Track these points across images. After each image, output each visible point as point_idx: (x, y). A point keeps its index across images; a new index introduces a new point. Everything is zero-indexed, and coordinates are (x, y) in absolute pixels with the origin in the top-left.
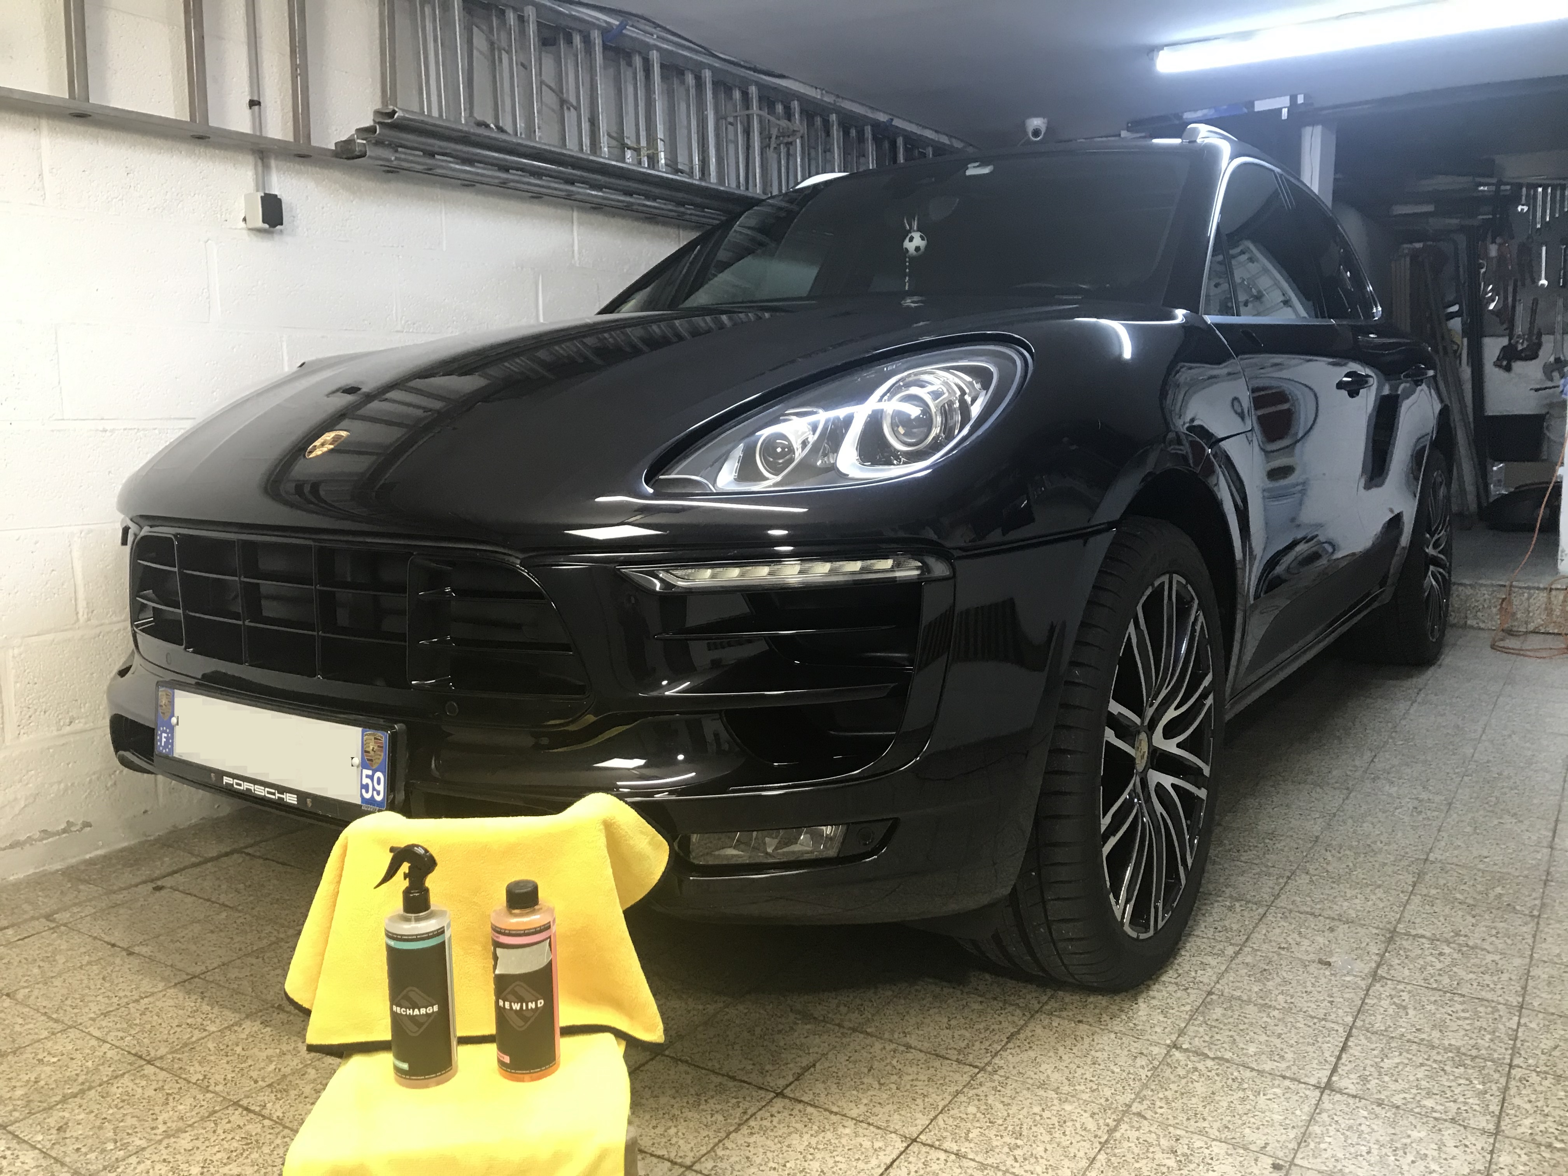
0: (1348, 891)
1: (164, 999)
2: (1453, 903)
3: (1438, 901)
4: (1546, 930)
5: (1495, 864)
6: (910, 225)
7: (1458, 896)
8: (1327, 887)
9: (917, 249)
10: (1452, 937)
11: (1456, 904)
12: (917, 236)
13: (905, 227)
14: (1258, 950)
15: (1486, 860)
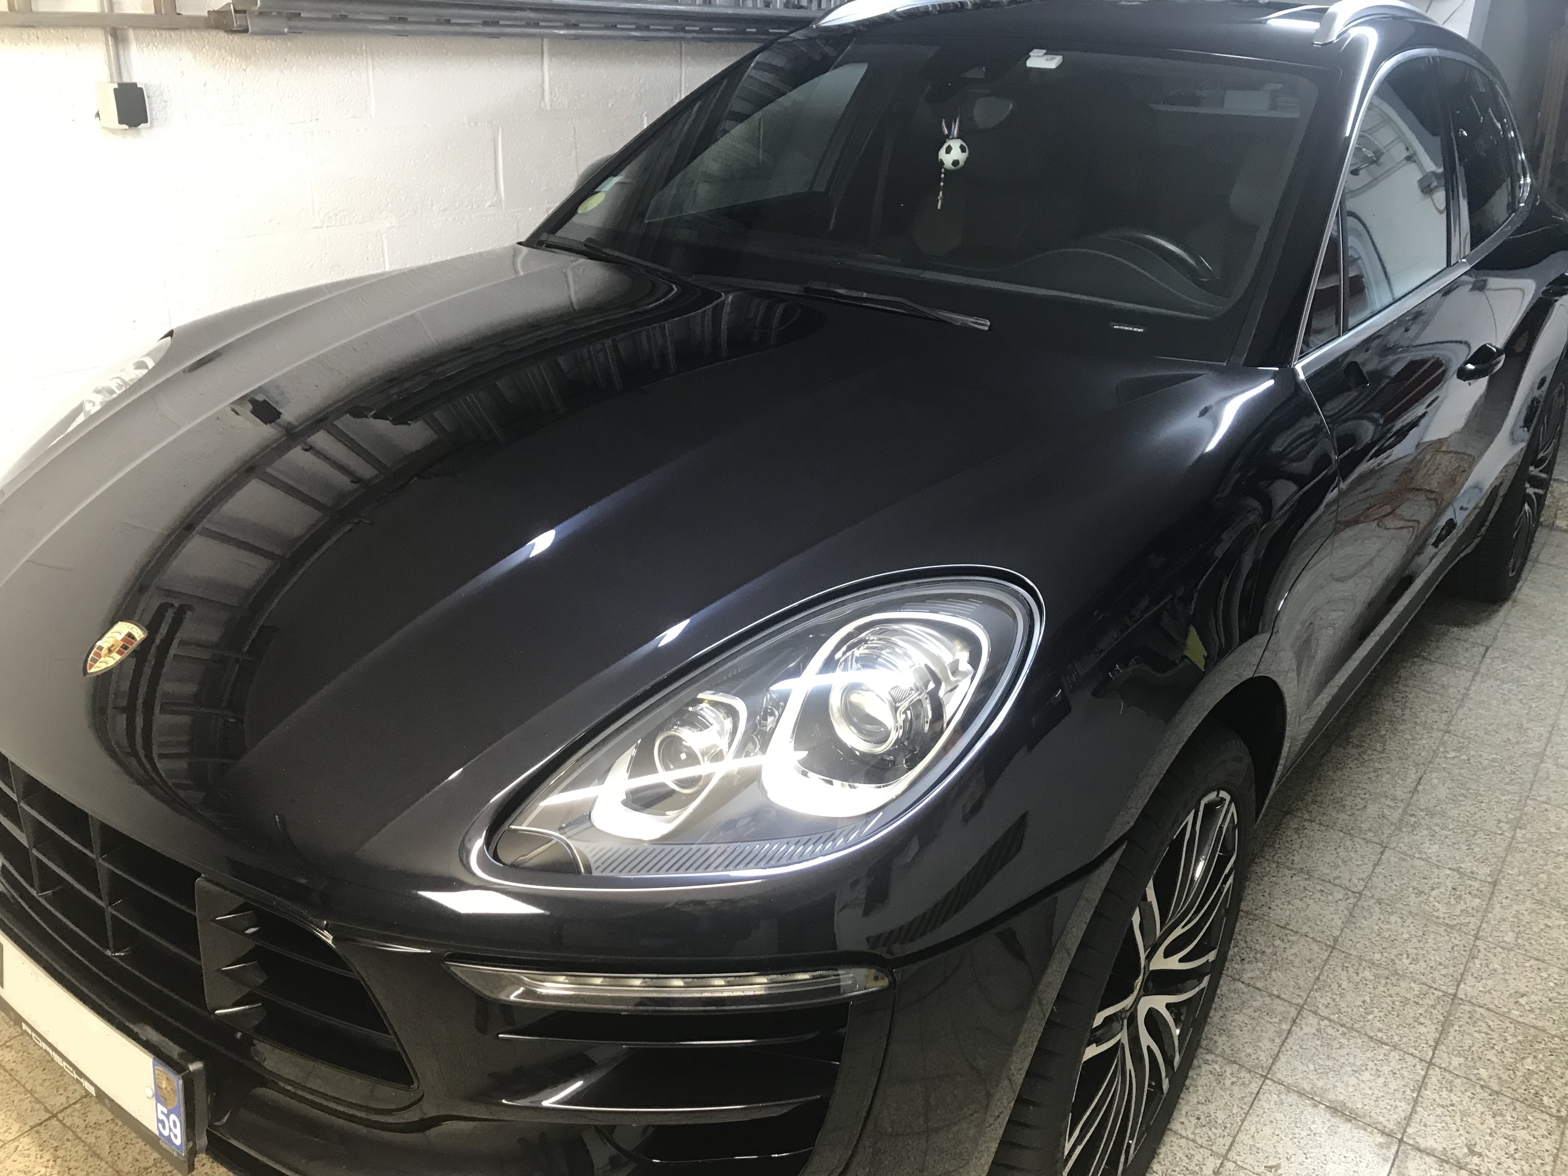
0: (1358, 1052)
5: (1532, 1011)
6: (949, 128)
8: (1336, 1044)
9: (955, 163)
12: (956, 145)
13: (943, 132)
15: (1522, 1001)
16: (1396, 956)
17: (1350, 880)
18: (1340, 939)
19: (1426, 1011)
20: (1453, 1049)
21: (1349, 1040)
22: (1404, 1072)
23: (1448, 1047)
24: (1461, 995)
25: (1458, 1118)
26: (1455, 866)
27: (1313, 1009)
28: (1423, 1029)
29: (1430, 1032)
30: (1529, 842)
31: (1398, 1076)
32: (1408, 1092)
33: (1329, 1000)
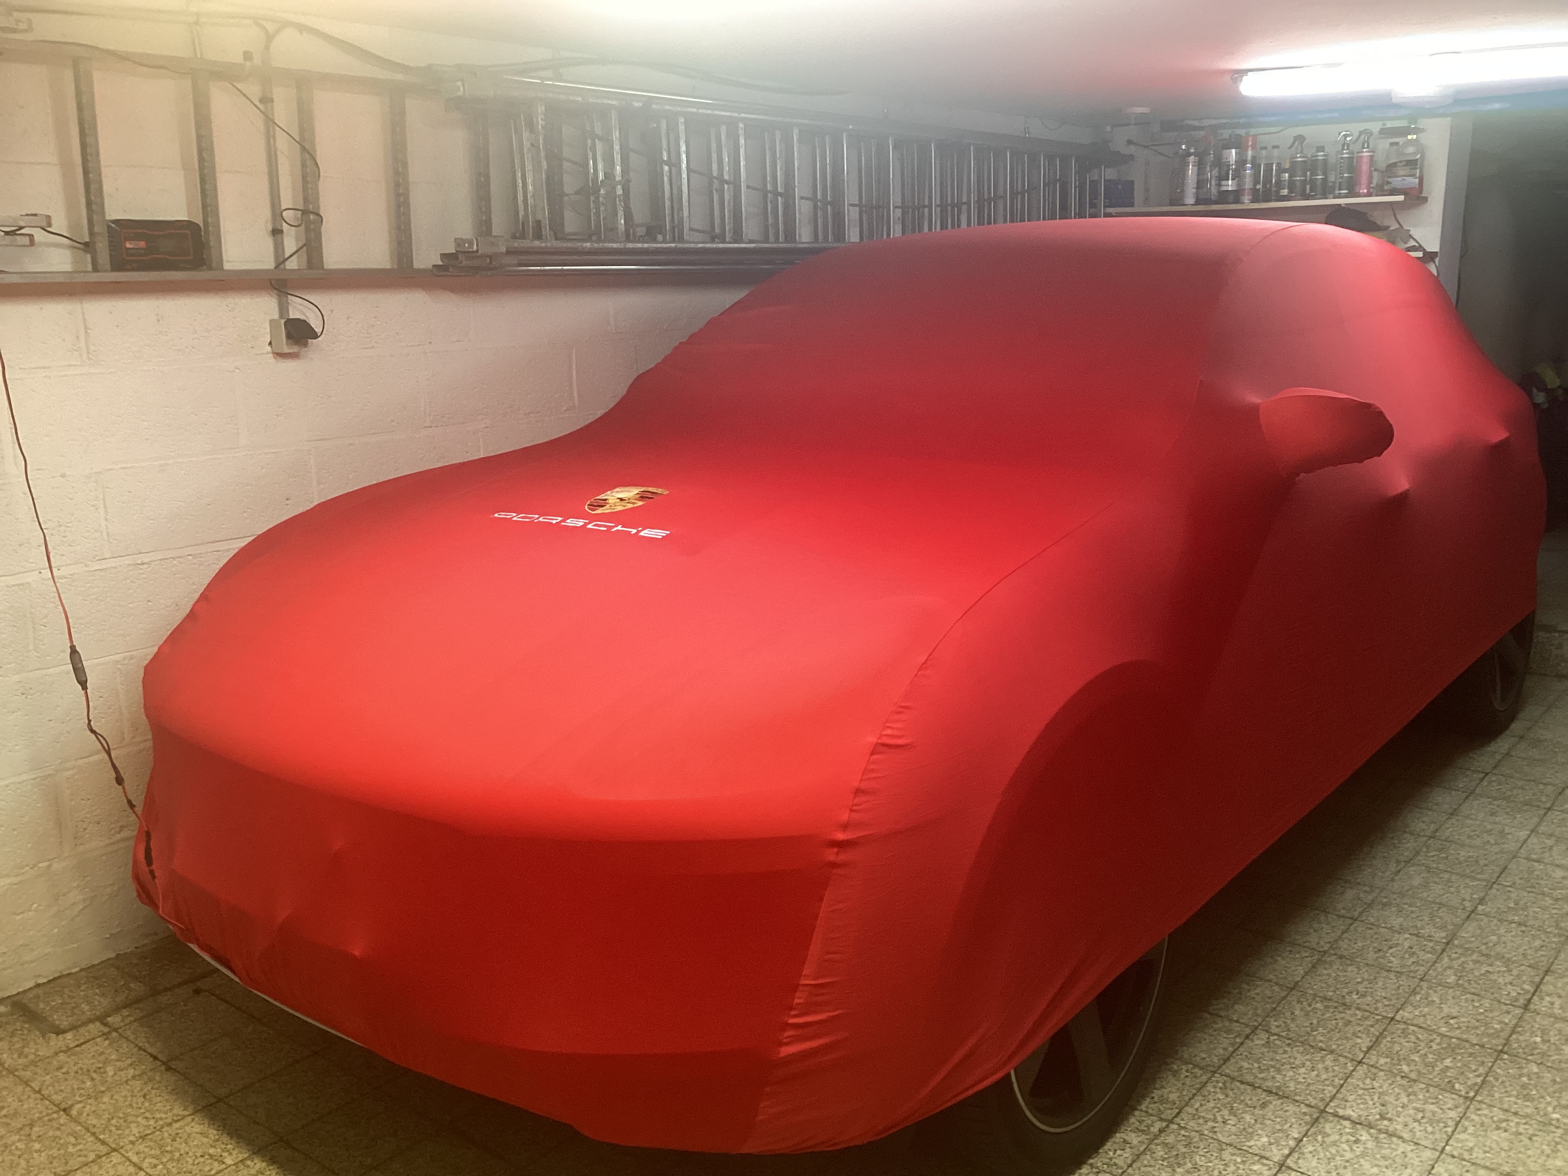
0: (1298, 1056)
1: (193, 1124)
2: (1395, 1077)
3: (1382, 1073)
4: (1473, 1117)
5: (1459, 1028)
7: (1405, 1068)
8: (1281, 1051)
10: (1377, 1120)
11: (1398, 1078)
14: (1185, 1128)
15: (1452, 1021)
16: (1348, 993)
17: (1318, 944)
18: (1300, 983)
19: (1365, 1029)
20: (1383, 1053)
21: (1292, 1048)
22: (1336, 1068)
23: (1378, 1052)
24: (1398, 1018)
25: (1376, 1098)
26: (1416, 932)
27: (1266, 1028)
28: (1359, 1041)
29: (1364, 1042)
30: (1487, 915)
31: (1330, 1070)
32: (1336, 1080)
33: (1281, 1022)
